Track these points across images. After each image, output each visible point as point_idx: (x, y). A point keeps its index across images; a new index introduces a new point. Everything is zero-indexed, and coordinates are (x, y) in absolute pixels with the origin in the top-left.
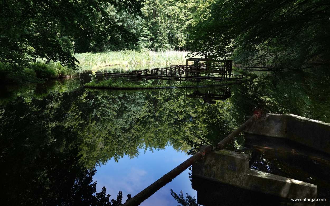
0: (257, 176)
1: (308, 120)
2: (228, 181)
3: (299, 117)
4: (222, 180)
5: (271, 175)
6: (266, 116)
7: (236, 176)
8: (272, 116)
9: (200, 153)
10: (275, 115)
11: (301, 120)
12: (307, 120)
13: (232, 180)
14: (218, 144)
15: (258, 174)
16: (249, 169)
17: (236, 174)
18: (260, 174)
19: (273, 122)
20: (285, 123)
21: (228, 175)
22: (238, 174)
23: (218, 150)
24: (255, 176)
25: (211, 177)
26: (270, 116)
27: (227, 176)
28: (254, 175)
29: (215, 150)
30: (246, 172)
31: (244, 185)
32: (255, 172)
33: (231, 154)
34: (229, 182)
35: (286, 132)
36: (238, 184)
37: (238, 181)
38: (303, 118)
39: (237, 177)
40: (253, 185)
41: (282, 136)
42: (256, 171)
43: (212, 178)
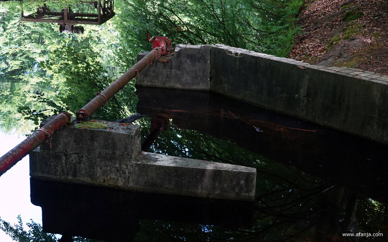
0: (154, 164)
1: (248, 54)
2: (102, 181)
3: (233, 50)
4: (90, 179)
5: (180, 160)
6: (176, 50)
7: (117, 168)
8: (186, 49)
9: (44, 131)
10: (191, 48)
11: (237, 54)
12: (246, 54)
13: (109, 177)
14: (81, 110)
15: (156, 160)
16: (140, 153)
17: (117, 166)
18: (161, 159)
19: (188, 61)
20: (208, 62)
21: (101, 168)
22: (120, 165)
23: (81, 121)
24: (151, 164)
25: (68, 176)
26: (182, 50)
27: (99, 172)
28: (149, 163)
29: (74, 123)
30: (136, 159)
31: (131, 184)
32: (151, 157)
33: (105, 128)
34: (104, 181)
35: (211, 78)
36: (120, 183)
37: (121, 177)
38: (240, 51)
39: (118, 171)
40: (148, 182)
41: (203, 88)
42: (154, 155)
43: (70, 177)
